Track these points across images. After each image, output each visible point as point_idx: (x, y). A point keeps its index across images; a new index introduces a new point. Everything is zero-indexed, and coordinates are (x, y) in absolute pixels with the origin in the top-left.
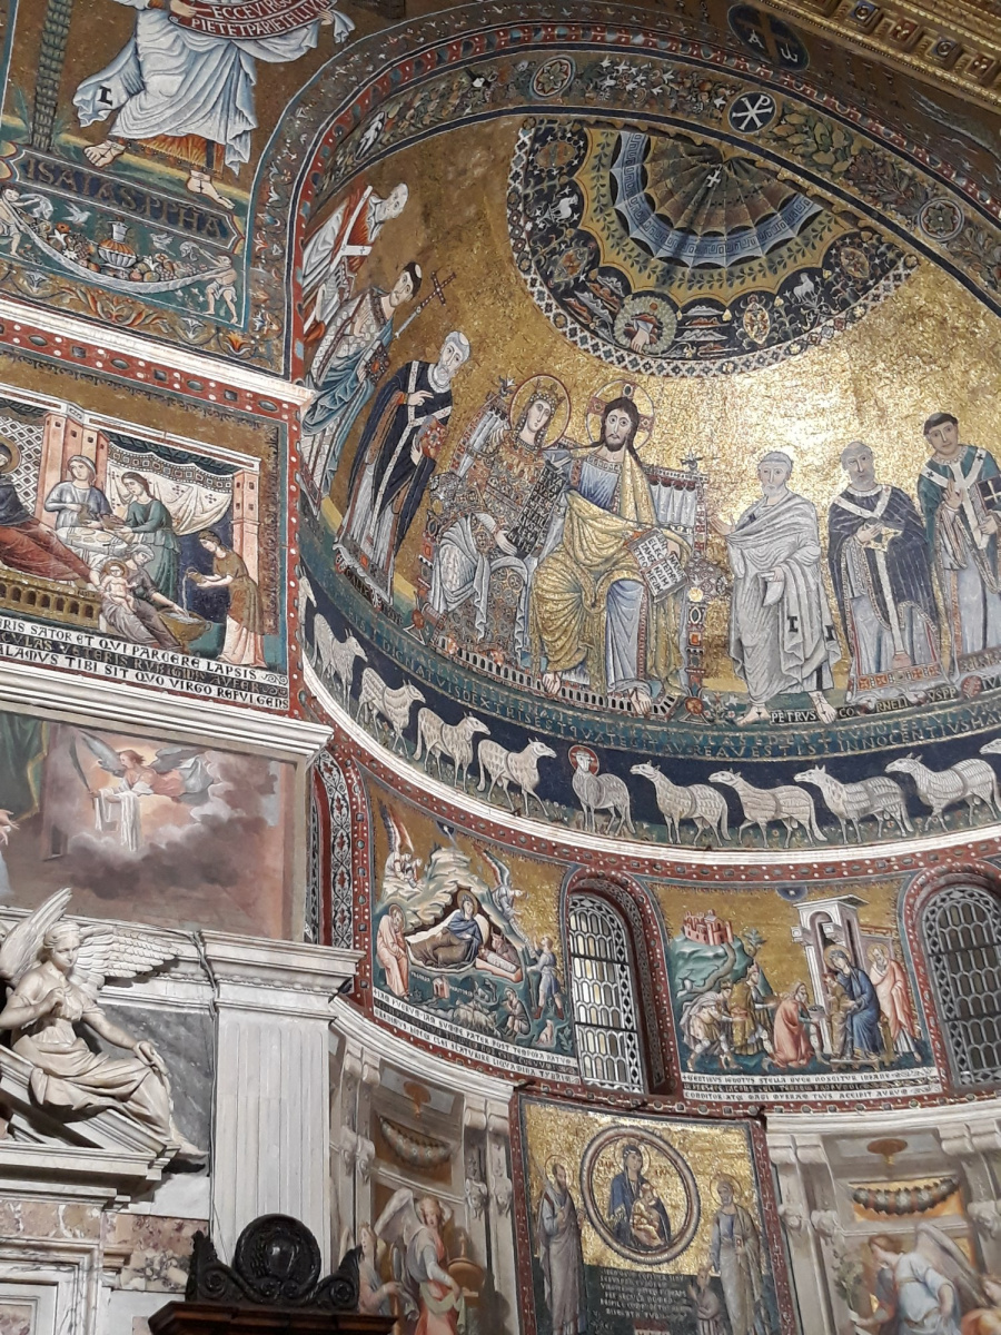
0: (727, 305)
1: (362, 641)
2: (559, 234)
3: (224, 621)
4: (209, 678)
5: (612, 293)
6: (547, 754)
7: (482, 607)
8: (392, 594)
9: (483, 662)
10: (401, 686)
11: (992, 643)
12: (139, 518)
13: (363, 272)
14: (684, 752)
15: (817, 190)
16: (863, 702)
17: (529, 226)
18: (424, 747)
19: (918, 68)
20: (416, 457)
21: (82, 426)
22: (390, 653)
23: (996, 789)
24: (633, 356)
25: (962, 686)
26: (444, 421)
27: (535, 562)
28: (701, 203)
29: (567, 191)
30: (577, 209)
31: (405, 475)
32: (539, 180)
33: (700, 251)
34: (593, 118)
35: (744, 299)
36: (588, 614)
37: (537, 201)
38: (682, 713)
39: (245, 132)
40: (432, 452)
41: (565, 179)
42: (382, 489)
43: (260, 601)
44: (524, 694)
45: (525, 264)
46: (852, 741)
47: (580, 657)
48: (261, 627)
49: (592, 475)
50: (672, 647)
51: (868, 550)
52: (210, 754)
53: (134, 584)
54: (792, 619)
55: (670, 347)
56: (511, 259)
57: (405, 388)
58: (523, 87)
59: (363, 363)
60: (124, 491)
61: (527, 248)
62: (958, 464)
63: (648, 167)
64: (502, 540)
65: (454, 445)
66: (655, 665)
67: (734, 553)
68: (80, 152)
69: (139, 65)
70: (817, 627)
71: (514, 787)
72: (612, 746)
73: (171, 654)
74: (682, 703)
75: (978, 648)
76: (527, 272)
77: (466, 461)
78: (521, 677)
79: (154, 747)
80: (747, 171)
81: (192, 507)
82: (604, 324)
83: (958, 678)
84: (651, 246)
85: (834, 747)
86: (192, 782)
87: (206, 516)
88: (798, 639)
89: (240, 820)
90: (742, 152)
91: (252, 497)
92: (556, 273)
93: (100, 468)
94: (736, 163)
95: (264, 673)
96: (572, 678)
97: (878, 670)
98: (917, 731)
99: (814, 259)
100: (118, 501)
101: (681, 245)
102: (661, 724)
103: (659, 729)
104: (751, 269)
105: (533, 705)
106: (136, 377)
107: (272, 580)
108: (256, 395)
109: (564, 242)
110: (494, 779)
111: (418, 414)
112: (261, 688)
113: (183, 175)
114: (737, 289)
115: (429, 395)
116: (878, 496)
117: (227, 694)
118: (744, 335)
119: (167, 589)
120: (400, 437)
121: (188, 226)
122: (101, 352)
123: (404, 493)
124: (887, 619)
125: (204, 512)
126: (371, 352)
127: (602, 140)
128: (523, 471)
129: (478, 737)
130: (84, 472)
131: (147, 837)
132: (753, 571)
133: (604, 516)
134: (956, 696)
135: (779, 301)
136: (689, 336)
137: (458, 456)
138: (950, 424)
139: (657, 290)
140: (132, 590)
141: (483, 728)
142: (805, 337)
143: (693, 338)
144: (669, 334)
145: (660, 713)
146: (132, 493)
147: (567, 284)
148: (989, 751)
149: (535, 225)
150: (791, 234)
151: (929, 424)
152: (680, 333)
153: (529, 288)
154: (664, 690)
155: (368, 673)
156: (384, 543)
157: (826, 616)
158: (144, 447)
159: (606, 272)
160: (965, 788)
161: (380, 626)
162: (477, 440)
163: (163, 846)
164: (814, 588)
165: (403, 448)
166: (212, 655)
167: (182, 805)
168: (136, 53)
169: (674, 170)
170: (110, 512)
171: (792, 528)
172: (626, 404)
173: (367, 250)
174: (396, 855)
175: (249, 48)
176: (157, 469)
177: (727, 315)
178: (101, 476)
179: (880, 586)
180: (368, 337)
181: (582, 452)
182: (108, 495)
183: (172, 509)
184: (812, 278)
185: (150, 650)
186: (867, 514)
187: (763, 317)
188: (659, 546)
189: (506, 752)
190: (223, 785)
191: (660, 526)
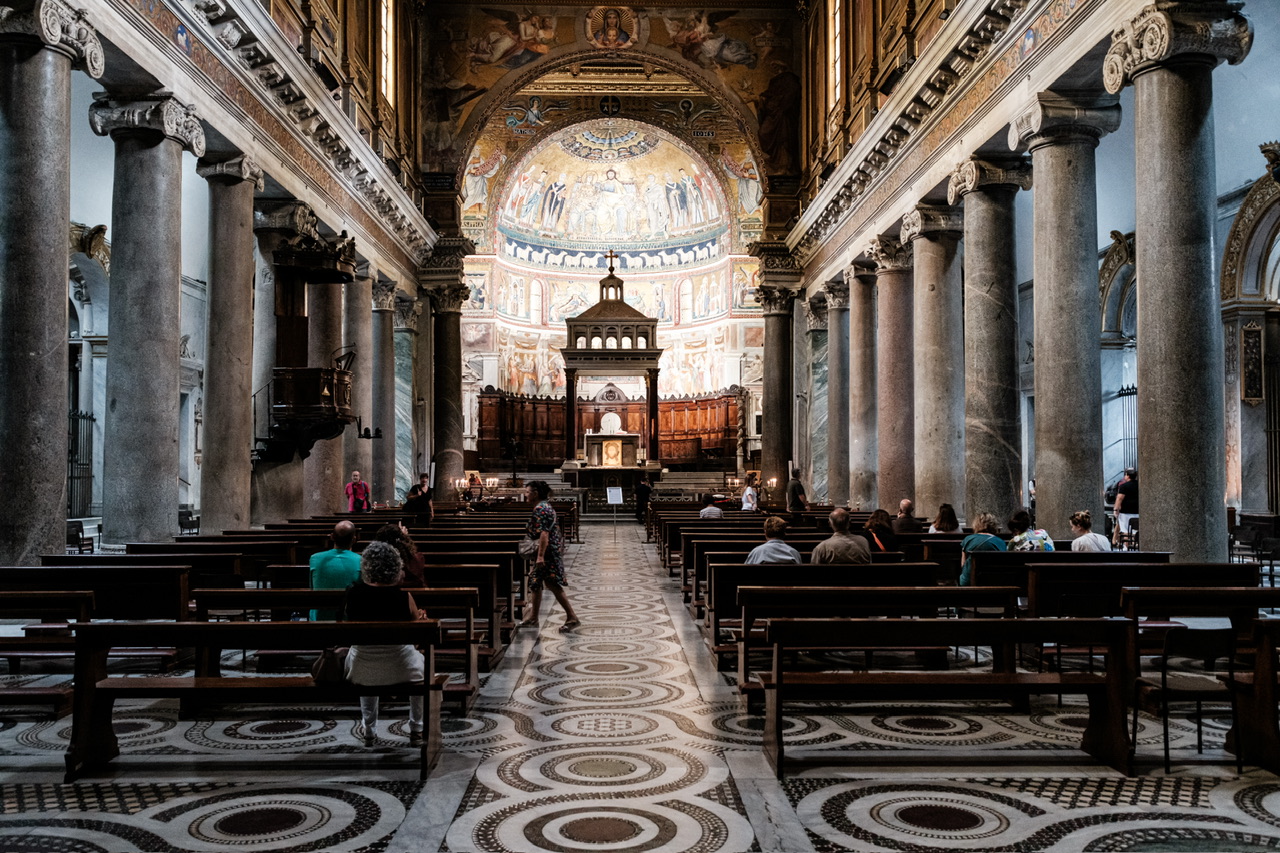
0: (627, 149)
1: (547, 248)
2: (579, 149)
5: (598, 153)
6: (600, 256)
7: (583, 225)
8: (557, 233)
10: (560, 253)
14: (634, 249)
16: (674, 234)
18: (566, 265)
20: (559, 199)
22: (557, 247)
23: (694, 259)
24: (609, 161)
25: (692, 232)
26: (565, 190)
27: (597, 210)
29: (575, 144)
30: (581, 144)
31: (557, 205)
32: (568, 145)
35: (631, 146)
36: (612, 218)
37: (569, 148)
38: (635, 239)
40: (563, 197)
42: (551, 211)
44: (594, 243)
45: (573, 156)
46: (670, 244)
47: (610, 229)
49: (607, 186)
50: (633, 223)
51: (674, 196)
54: (660, 213)
55: (618, 158)
56: (569, 157)
63: (593, 134)
64: (587, 207)
65: (569, 193)
66: (629, 228)
67: (646, 198)
72: (617, 250)
74: (635, 236)
75: (695, 223)
77: (573, 195)
78: (594, 239)
80: (616, 129)
82: (599, 158)
83: (690, 230)
84: (603, 143)
85: (667, 246)
88: (661, 218)
92: (582, 155)
96: (608, 235)
97: (677, 226)
98: (683, 242)
110: (585, 266)
111: (557, 192)
113: (475, 215)
114: (628, 145)
115: (559, 187)
116: (673, 184)
118: (634, 153)
120: (554, 198)
121: (477, 226)
123: (558, 207)
124: (679, 214)
127: (579, 135)
128: (589, 191)
129: (582, 257)
132: (650, 202)
133: (613, 194)
134: (690, 234)
135: (639, 146)
136: (621, 155)
137: (571, 195)
139: (609, 149)
141: (583, 254)
142: (647, 153)
144: (616, 156)
145: (630, 240)
147: (586, 155)
148: (693, 249)
149: (572, 150)
151: (680, 170)
153: (576, 159)
154: (631, 233)
155: (550, 256)
156: (554, 222)
157: (667, 213)
159: (594, 150)
160: (689, 258)
161: (554, 242)
164: (664, 205)
165: (556, 200)
171: (657, 191)
172: (611, 170)
175: (486, 176)
179: (677, 205)
181: (604, 182)
184: (643, 142)
186: (673, 188)
187: (637, 149)
188: (628, 198)
189: (589, 259)
191: (628, 193)
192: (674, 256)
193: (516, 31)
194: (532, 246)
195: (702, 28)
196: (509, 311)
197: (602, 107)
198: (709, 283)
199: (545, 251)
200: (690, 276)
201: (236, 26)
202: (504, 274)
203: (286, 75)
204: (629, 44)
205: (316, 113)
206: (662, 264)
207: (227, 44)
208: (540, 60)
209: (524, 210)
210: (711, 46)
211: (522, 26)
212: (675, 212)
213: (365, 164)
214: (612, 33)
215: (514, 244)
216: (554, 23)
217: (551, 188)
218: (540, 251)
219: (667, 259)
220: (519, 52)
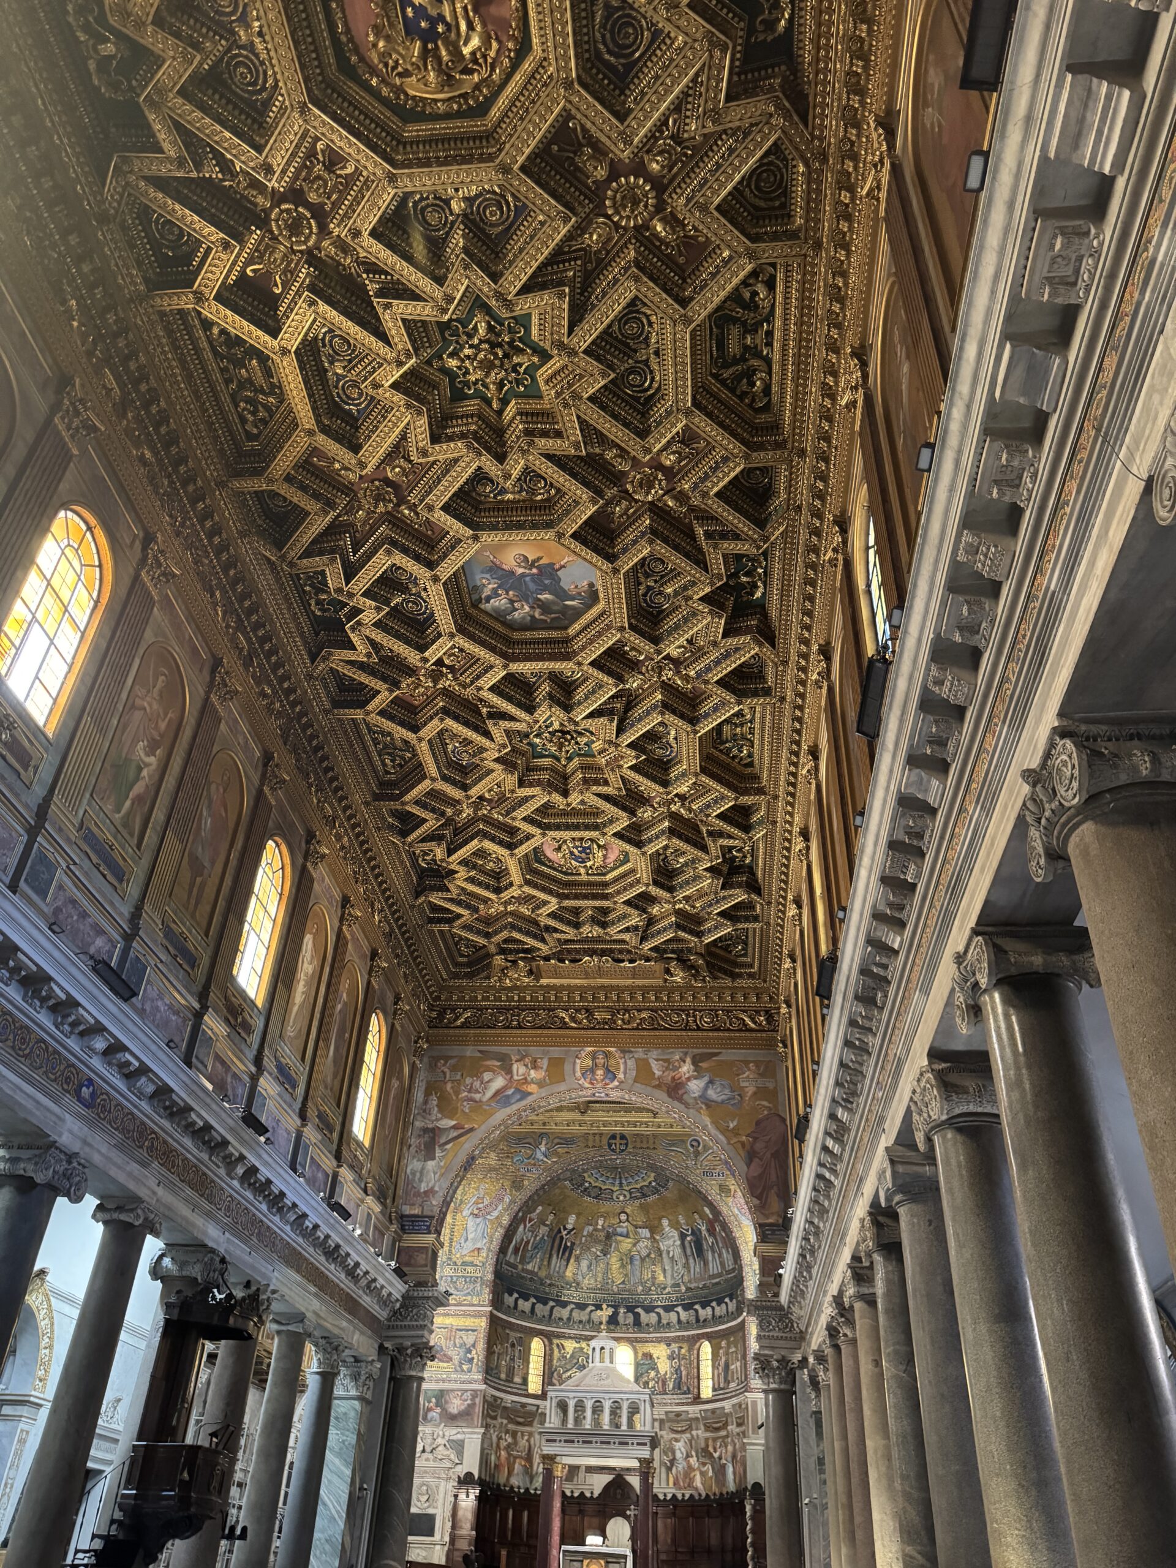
0: (639, 1188)
2: (588, 1189)
5: (609, 1193)
6: (612, 1310)
7: (594, 1273)
8: (565, 1282)
11: (714, 1273)
14: (649, 1303)
16: (690, 1287)
18: (573, 1321)
20: (568, 1244)
25: (709, 1285)
26: (574, 1233)
27: (609, 1256)
29: (585, 1182)
30: (590, 1183)
31: (566, 1250)
33: (626, 1180)
36: (625, 1266)
40: (573, 1241)
42: (559, 1257)
47: (622, 1279)
49: (619, 1230)
50: (648, 1272)
51: (690, 1243)
52: (468, 1392)
54: (676, 1261)
64: (599, 1253)
66: (644, 1278)
67: (661, 1244)
69: (467, 1233)
70: (682, 1264)
72: (631, 1304)
77: (583, 1239)
82: (611, 1199)
86: (466, 1397)
88: (677, 1267)
89: (472, 1404)
96: (621, 1285)
97: (694, 1277)
99: (652, 1179)
103: (643, 1297)
109: (591, 1190)
110: (595, 1323)
115: (568, 1230)
116: (689, 1228)
118: (646, 1193)
120: (562, 1243)
123: (567, 1254)
124: (695, 1263)
127: (587, 1174)
128: (600, 1236)
132: (666, 1248)
133: (626, 1239)
135: (650, 1187)
141: (593, 1308)
148: (712, 1305)
154: (645, 1284)
155: (555, 1308)
156: (562, 1269)
157: (684, 1261)
159: (605, 1190)
160: (707, 1315)
162: (585, 1233)
163: (461, 1410)
164: (680, 1252)
165: (564, 1244)
171: (672, 1237)
172: (624, 1212)
175: (488, 1217)
179: (693, 1254)
181: (615, 1226)
184: (654, 1182)
186: (688, 1233)
187: (648, 1190)
188: (642, 1244)
190: (470, 1397)
191: (641, 1238)
192: (692, 1312)
193: (509, 1071)
194: (536, 1297)
195: (686, 1068)
196: (503, 1376)
197: (610, 1145)
198: (729, 1347)
199: (552, 1303)
200: (709, 1337)
201: (150, 1080)
202: (500, 1330)
203: (206, 1123)
204: (616, 1083)
205: (242, 1158)
206: (679, 1321)
207: (140, 1095)
208: (530, 1099)
209: (528, 1255)
210: (695, 1086)
211: (515, 1067)
212: (691, 1261)
213: (303, 1207)
214: (600, 1072)
215: (516, 1295)
216: (544, 1063)
217: (559, 1231)
218: (545, 1304)
219: (684, 1315)
220: (510, 1092)
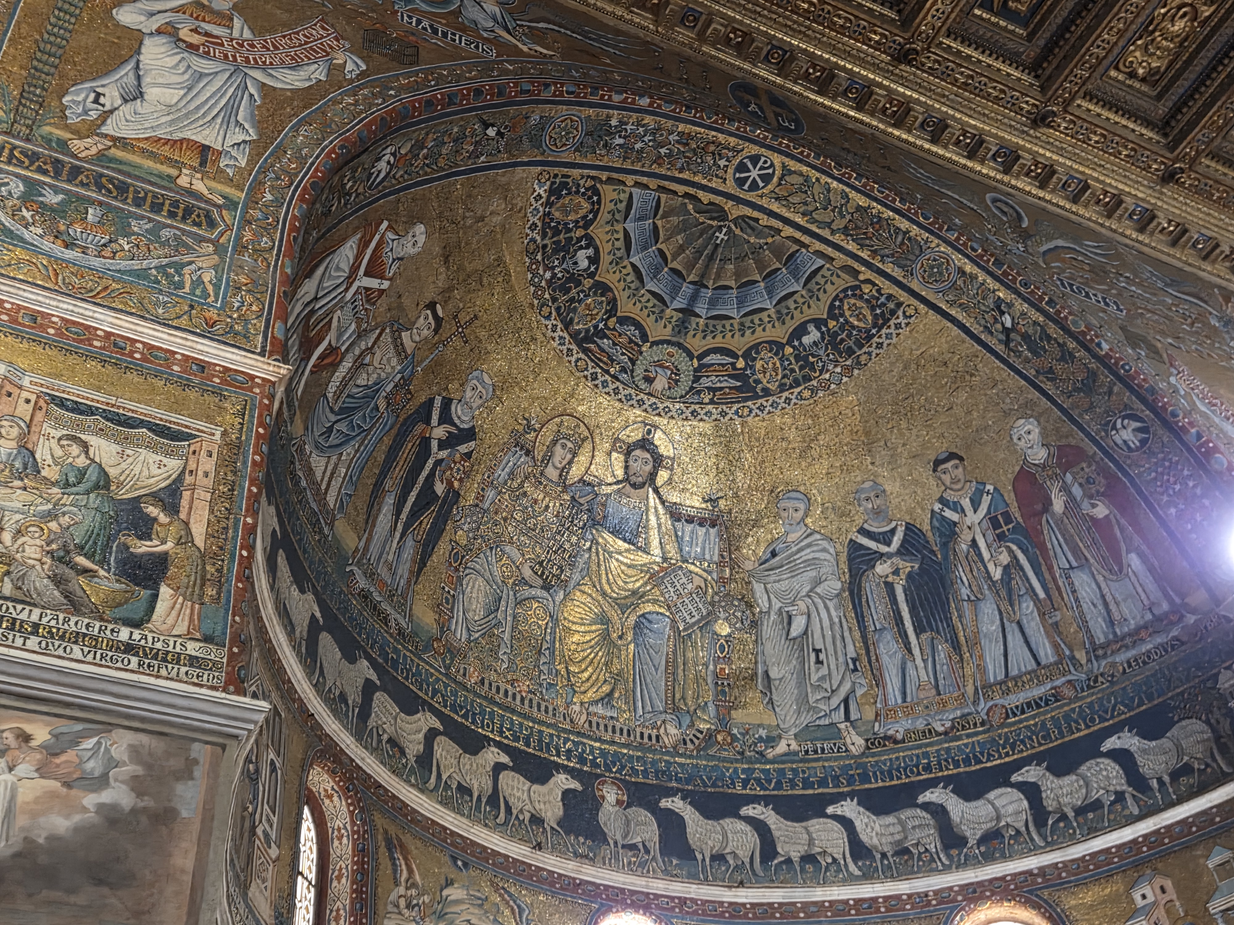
0: (740, 353)
2: (578, 283)
3: (158, 590)
4: (129, 648)
5: (631, 341)
6: (572, 786)
7: (506, 636)
8: (411, 620)
9: (506, 692)
10: (417, 712)
11: (1014, 672)
12: (72, 480)
13: (383, 303)
14: (714, 785)
15: (818, 246)
16: (891, 732)
17: (548, 275)
18: (439, 776)
19: (906, 141)
20: (440, 488)
21: (20, 388)
22: (407, 678)
23: (1030, 819)
24: (653, 400)
25: (987, 714)
26: (469, 455)
27: (561, 594)
28: (711, 258)
29: (583, 243)
30: (594, 260)
31: (428, 505)
32: (556, 232)
33: (713, 303)
34: (604, 176)
35: (756, 347)
36: (615, 646)
37: (556, 251)
38: (712, 746)
39: (244, 142)
40: (456, 484)
41: (580, 233)
42: (404, 516)
43: (204, 568)
44: (549, 726)
45: (545, 311)
46: (882, 773)
47: (606, 689)
48: (201, 597)
49: (616, 511)
50: (701, 681)
51: (886, 583)
52: (118, 733)
53: (54, 546)
54: (817, 652)
55: (687, 394)
56: (532, 305)
57: (427, 421)
58: (536, 142)
59: (385, 394)
60: (59, 452)
61: (547, 296)
62: (968, 500)
63: (659, 223)
64: (527, 573)
65: (479, 478)
66: (683, 698)
67: (758, 588)
68: (63, 145)
69: (139, 78)
70: (841, 659)
71: (537, 820)
72: (641, 779)
73: (86, 621)
74: (710, 736)
75: (1001, 676)
76: (548, 318)
77: (490, 494)
78: (546, 707)
79: (48, 724)
80: (753, 229)
81: (137, 471)
82: (623, 370)
83: (983, 706)
84: (667, 298)
85: (864, 778)
86: (91, 764)
87: (152, 481)
88: (824, 671)
89: (145, 809)
90: (748, 211)
91: (208, 465)
92: (576, 320)
93: (33, 429)
94: (743, 221)
95: (198, 645)
96: (599, 709)
97: (904, 700)
98: (946, 760)
99: (820, 310)
100: (50, 461)
101: (694, 298)
102: (691, 757)
103: (688, 761)
104: (760, 320)
105: (559, 737)
106: (91, 345)
107: (221, 548)
108: (226, 369)
109: (582, 291)
110: (515, 812)
111: (441, 447)
112: (193, 661)
113: (174, 172)
114: (749, 339)
115: (453, 430)
116: (893, 531)
117: (149, 666)
118: (758, 382)
119: (93, 555)
120: (423, 468)
121: (172, 215)
122: (55, 319)
123: (427, 520)
124: (910, 651)
125: (151, 477)
126: (392, 385)
127: (614, 195)
128: (547, 507)
129: (498, 768)
130: (15, 432)
131: (22, 829)
132: (776, 604)
133: (627, 551)
134: (983, 724)
135: (788, 350)
136: (705, 382)
137: (483, 489)
138: (957, 462)
139: (674, 339)
140: (50, 553)
141: (504, 759)
142: (814, 383)
143: (710, 384)
144: (686, 381)
145: (690, 746)
146: (68, 455)
147: (587, 331)
148: (1020, 779)
149: (554, 275)
150: (796, 287)
151: (937, 463)
152: (697, 379)
153: (549, 333)
154: (692, 722)
155: (379, 696)
156: (404, 570)
157: (850, 649)
158: (90, 411)
159: (623, 321)
160: (998, 818)
161: (396, 651)
162: (502, 474)
163: (41, 841)
164: (836, 620)
165: (427, 478)
166: (137, 624)
167: (74, 792)
168: (137, 67)
169: (683, 228)
170: (39, 472)
171: (811, 563)
172: (645, 444)
173: (386, 284)
174: (402, 890)
175: (258, 74)
176: (101, 432)
177: (741, 364)
178: (34, 438)
179: (901, 618)
180: (388, 369)
181: (608, 490)
182: (38, 456)
183: (113, 472)
184: (818, 329)
185: (61, 616)
186: (884, 549)
187: (774, 364)
188: (684, 580)
189: (528, 784)
190: (131, 769)
191: (686, 561)
212: (888, 646)
215: (274, 526)
